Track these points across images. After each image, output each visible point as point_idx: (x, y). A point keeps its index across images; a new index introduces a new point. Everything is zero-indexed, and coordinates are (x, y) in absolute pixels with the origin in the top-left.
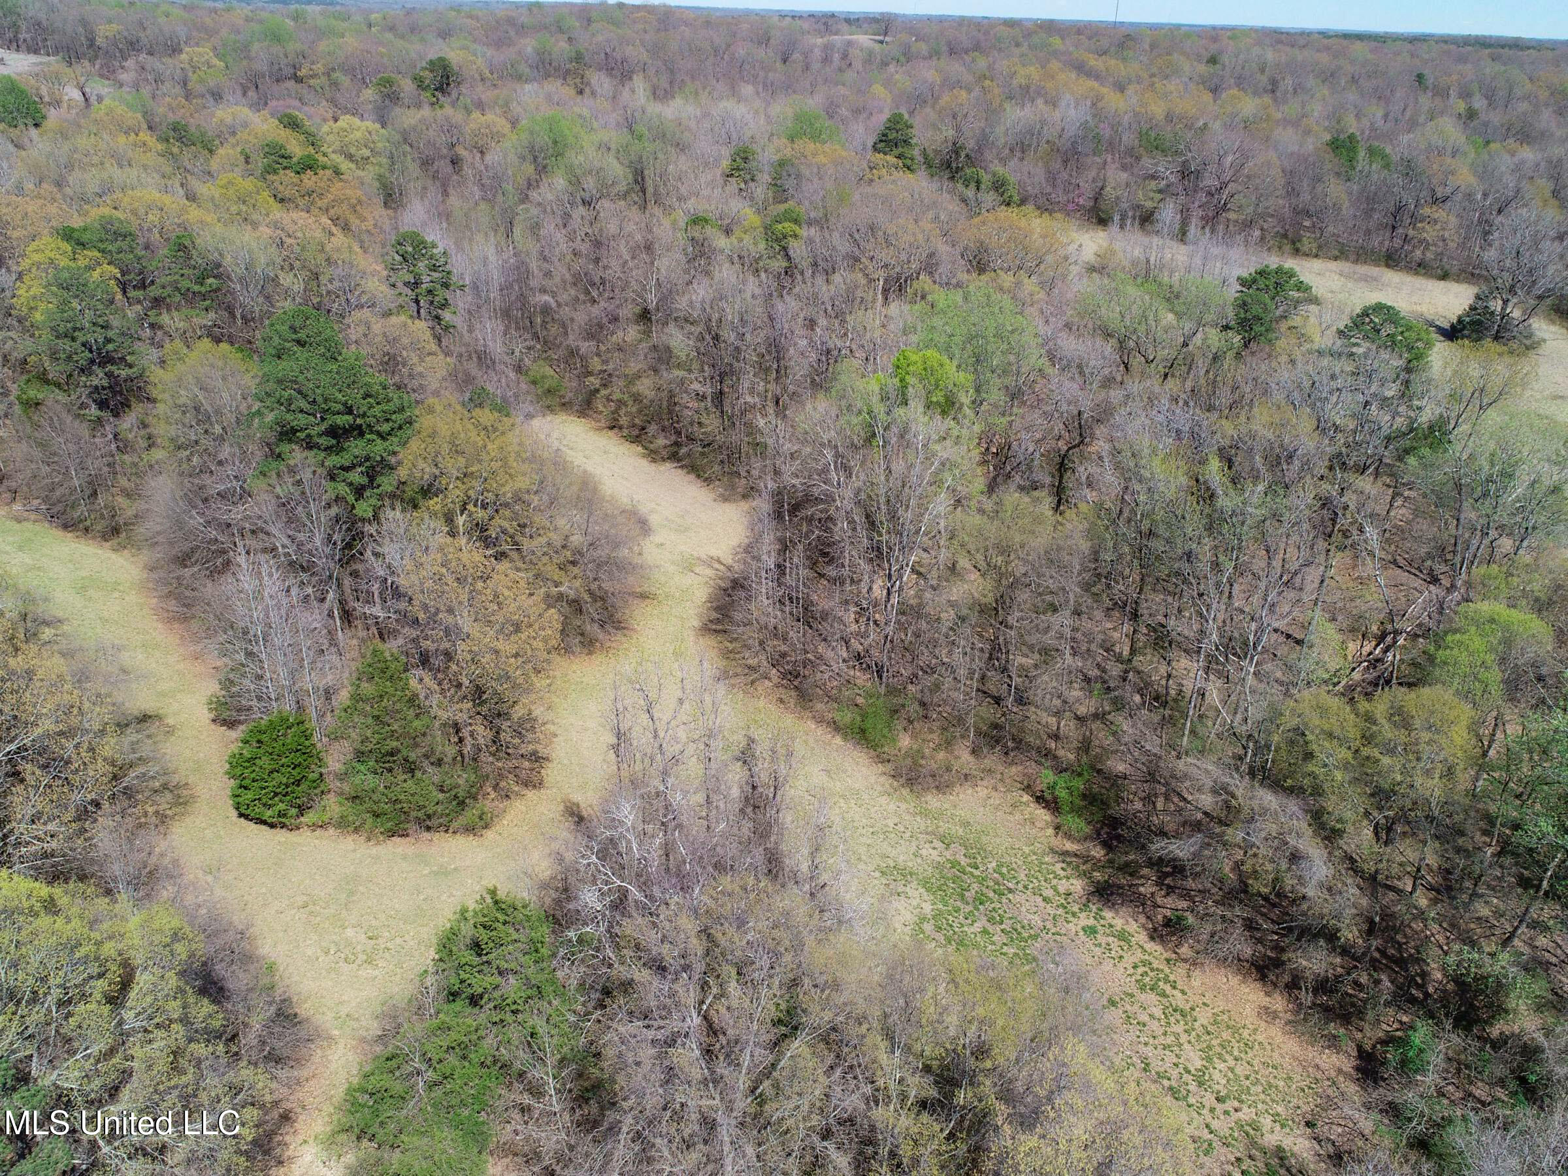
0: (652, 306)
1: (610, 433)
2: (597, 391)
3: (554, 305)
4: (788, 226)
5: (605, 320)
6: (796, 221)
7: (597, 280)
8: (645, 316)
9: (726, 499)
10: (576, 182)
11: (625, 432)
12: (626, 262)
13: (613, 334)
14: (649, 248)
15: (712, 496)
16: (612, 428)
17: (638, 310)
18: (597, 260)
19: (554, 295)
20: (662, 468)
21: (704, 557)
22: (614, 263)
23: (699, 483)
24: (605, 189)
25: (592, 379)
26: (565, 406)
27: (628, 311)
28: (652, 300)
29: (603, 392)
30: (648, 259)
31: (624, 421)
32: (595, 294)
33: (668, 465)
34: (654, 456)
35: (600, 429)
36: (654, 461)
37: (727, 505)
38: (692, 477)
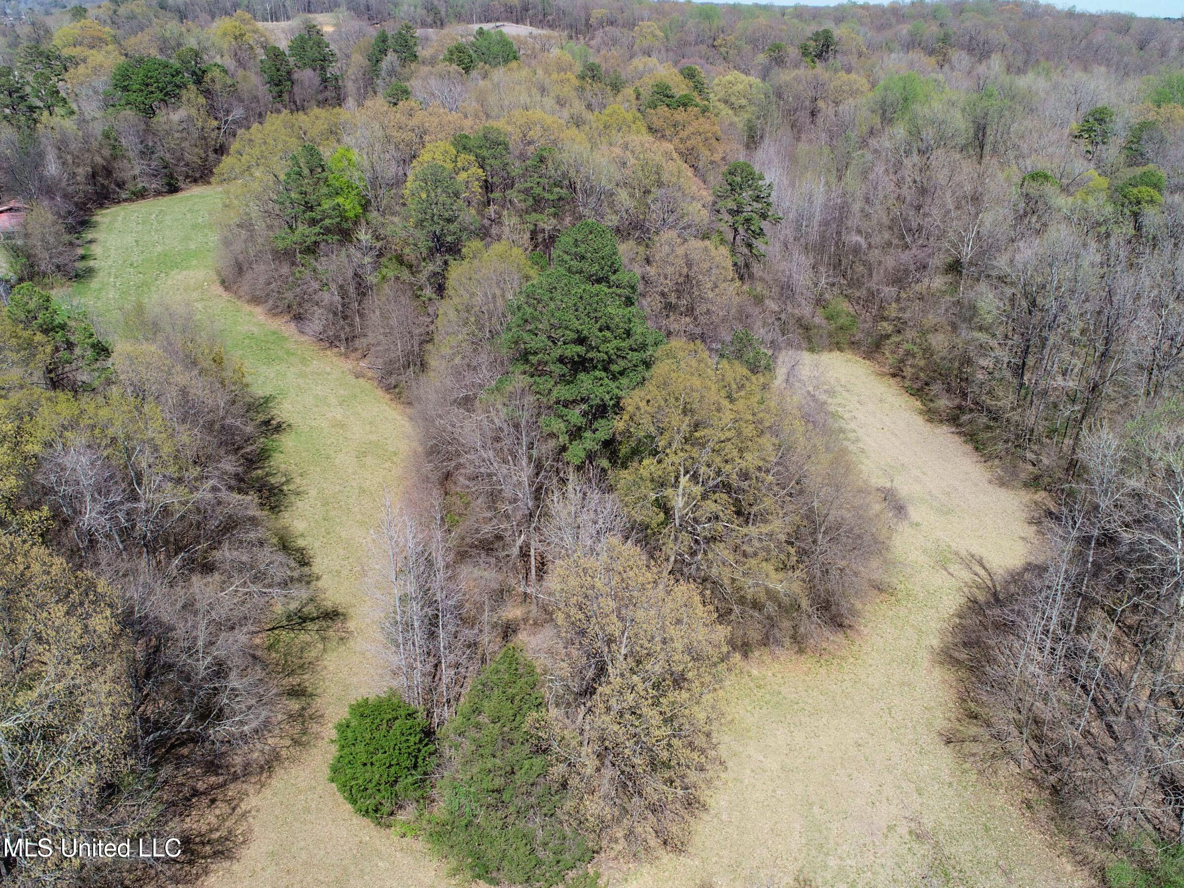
0: (965, 260)
1: (892, 381)
2: (888, 336)
3: (865, 246)
4: (1145, 191)
5: (912, 267)
6: (1155, 186)
7: (914, 226)
8: (955, 267)
9: (1002, 483)
10: (915, 133)
11: (908, 383)
12: (949, 211)
13: (918, 281)
14: (976, 199)
15: (988, 475)
16: (894, 375)
17: (950, 260)
18: (919, 208)
19: (868, 236)
20: (938, 431)
21: (963, 553)
22: (935, 212)
23: (976, 457)
24: (942, 140)
25: (885, 324)
26: (854, 345)
27: (938, 261)
28: (967, 253)
29: (895, 339)
30: (973, 211)
31: (908, 371)
32: (908, 240)
33: (945, 429)
34: (932, 415)
35: (883, 375)
36: (930, 420)
37: (1003, 490)
38: (969, 448)
